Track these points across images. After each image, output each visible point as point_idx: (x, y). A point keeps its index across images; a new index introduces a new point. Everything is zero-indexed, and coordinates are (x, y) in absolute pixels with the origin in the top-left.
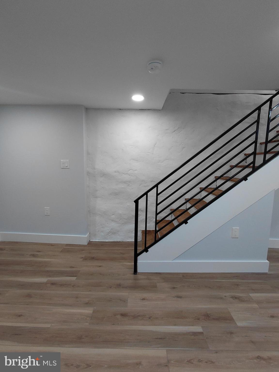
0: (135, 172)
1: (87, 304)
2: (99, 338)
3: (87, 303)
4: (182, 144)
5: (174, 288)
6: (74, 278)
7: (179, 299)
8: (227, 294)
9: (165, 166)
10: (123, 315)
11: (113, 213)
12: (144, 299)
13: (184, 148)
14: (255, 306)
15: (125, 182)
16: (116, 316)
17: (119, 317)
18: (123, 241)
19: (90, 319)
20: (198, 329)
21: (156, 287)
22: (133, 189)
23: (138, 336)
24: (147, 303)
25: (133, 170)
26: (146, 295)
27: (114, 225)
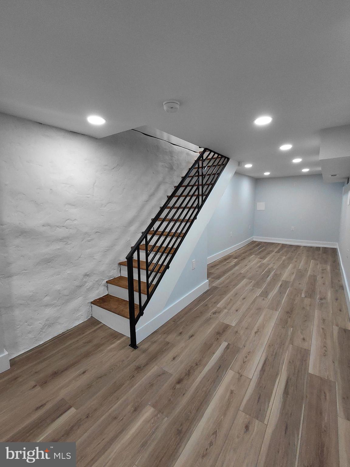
0: (75, 222)
1: (137, 409)
2: (191, 412)
3: (135, 410)
4: (122, 184)
5: (181, 333)
6: (72, 411)
7: (193, 338)
8: (210, 314)
9: (108, 211)
10: (179, 381)
11: (45, 293)
12: (174, 358)
13: (124, 189)
14: (226, 311)
15: (61, 240)
16: (176, 388)
17: (178, 386)
18: (67, 330)
19: (161, 414)
20: (224, 344)
21: (168, 343)
22: (73, 247)
23: (208, 381)
24: (180, 359)
25: (71, 220)
26: (171, 354)
27: (49, 312)
